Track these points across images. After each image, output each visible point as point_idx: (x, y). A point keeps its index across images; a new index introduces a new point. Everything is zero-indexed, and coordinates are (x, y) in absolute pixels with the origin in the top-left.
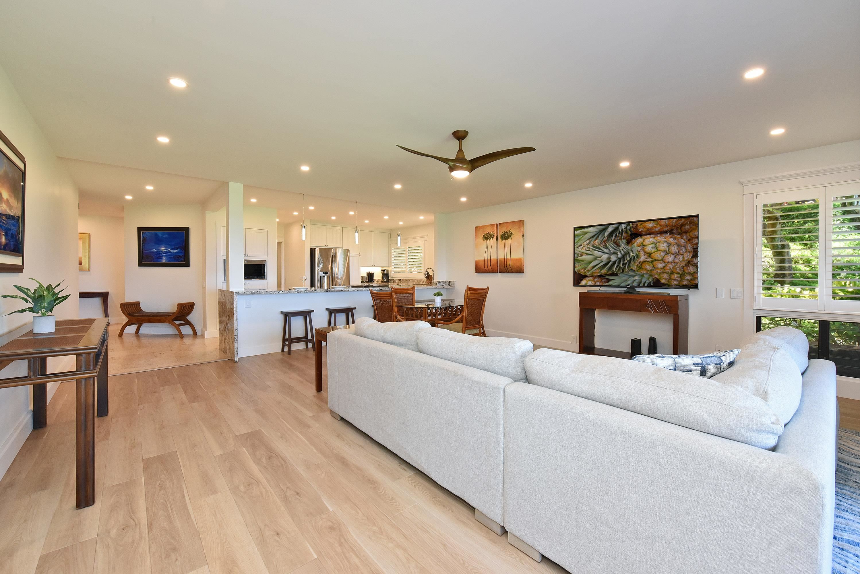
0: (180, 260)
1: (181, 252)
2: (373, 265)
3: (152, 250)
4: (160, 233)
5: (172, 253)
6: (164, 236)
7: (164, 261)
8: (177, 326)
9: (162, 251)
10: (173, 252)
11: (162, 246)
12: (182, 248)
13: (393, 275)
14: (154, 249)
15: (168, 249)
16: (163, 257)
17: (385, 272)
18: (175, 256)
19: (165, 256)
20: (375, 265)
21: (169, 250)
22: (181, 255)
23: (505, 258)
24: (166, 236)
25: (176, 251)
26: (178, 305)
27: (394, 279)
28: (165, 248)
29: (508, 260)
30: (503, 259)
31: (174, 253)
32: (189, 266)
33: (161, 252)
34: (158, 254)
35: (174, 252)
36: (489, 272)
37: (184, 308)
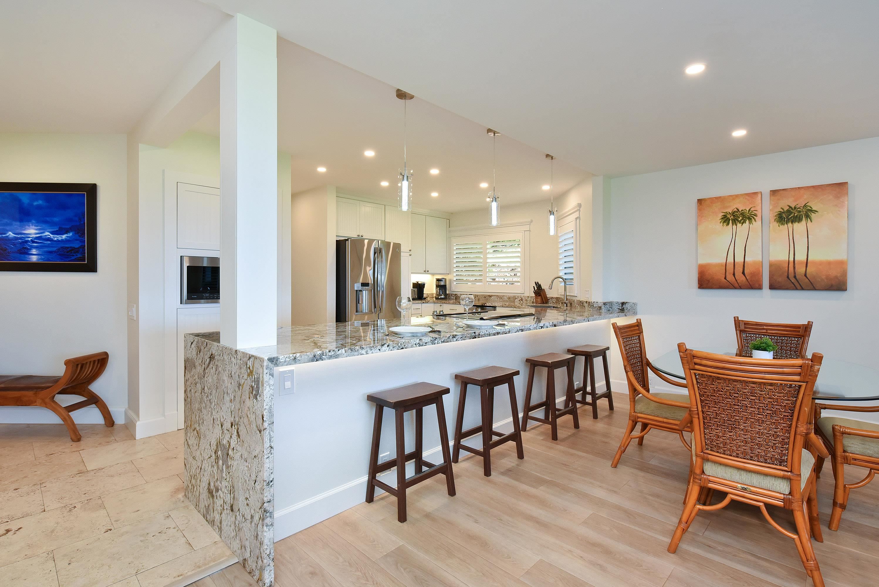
0: (73, 258)
1: (77, 240)
2: (426, 272)
3: (5, 234)
4: (25, 197)
5: (55, 241)
6: (35, 203)
7: (34, 259)
8: (64, 413)
9: (29, 237)
10: (56, 239)
11: (29, 226)
12: (79, 230)
13: (454, 288)
14: (10, 233)
15: (44, 233)
16: (30, 249)
17: (442, 283)
18: (62, 247)
19: (36, 248)
20: (428, 271)
21: (48, 233)
22: (76, 245)
23: (791, 259)
24: (40, 202)
25: (64, 237)
26: (67, 363)
27: (456, 294)
28: (36, 230)
29: (801, 263)
30: (783, 261)
31: (58, 241)
32: (96, 272)
33: (27, 239)
34: (21, 243)
35: (60, 239)
36: (741, 288)
37: (82, 367)
